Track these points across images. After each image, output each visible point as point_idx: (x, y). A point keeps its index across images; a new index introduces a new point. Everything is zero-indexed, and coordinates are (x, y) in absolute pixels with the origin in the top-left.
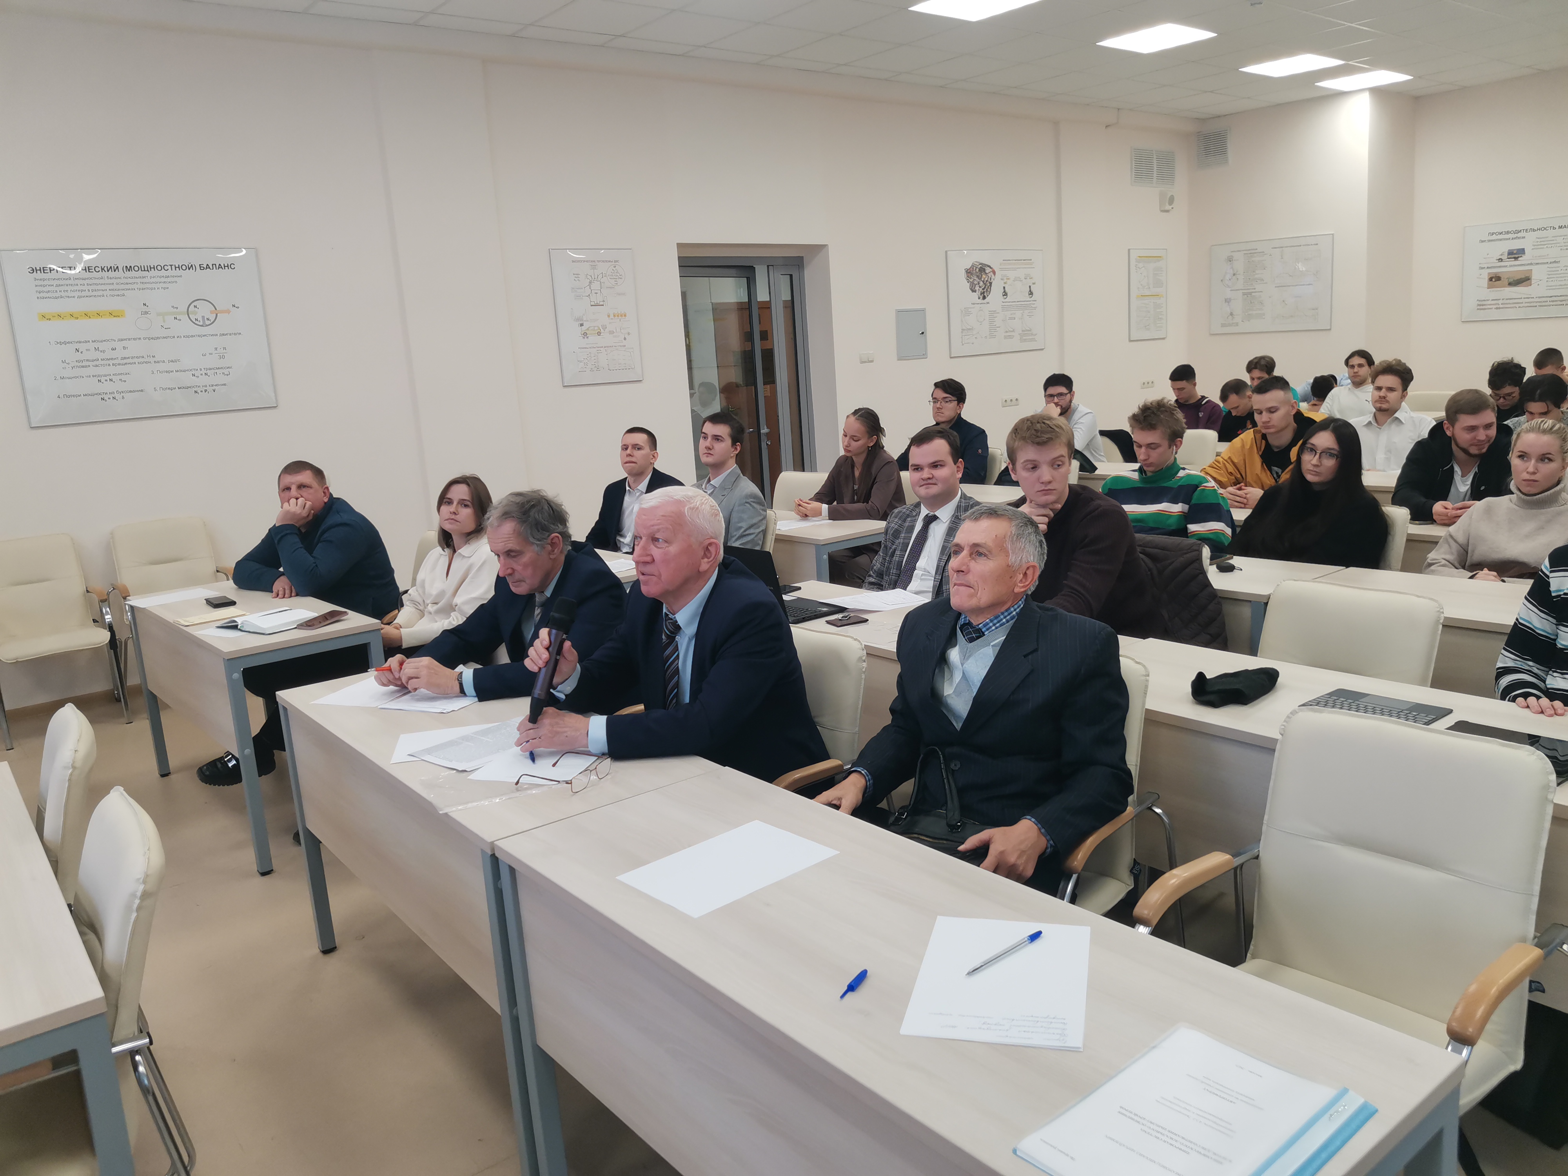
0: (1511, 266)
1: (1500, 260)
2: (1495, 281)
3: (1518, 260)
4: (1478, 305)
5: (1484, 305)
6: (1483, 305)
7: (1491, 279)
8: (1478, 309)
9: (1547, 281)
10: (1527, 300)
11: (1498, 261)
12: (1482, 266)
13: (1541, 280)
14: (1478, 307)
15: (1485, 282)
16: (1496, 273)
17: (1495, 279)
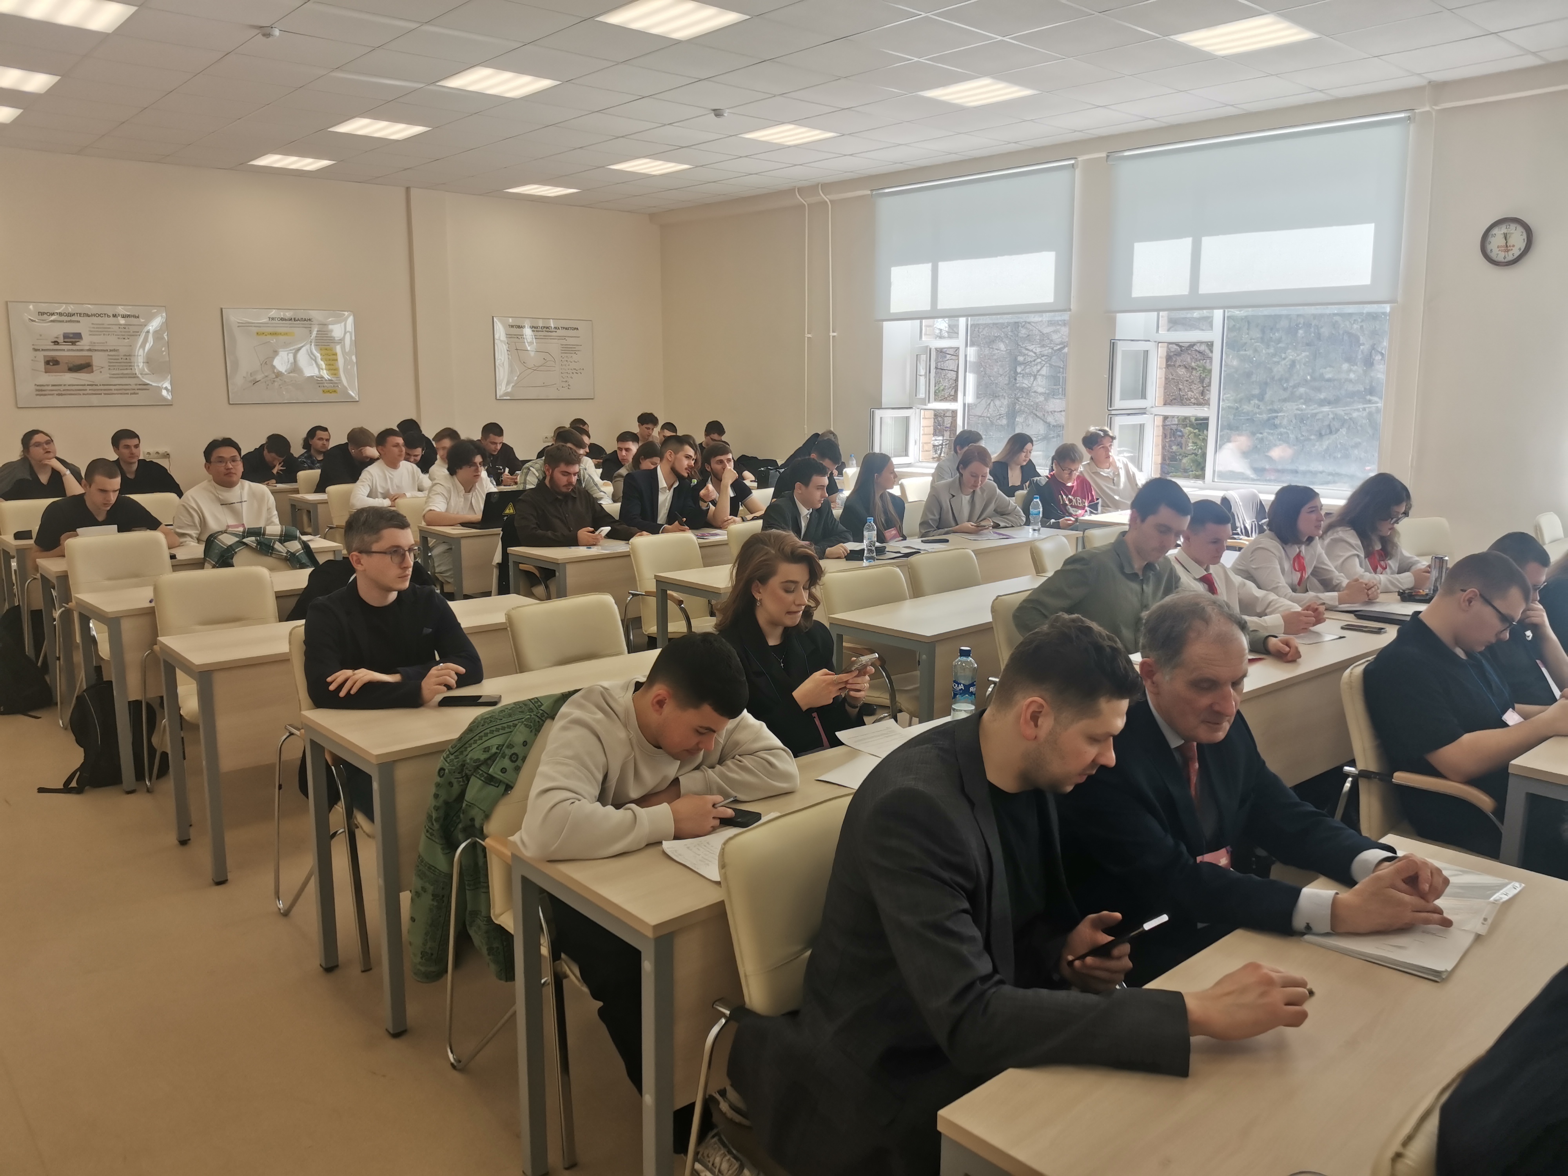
0: (69, 350)
1: (56, 343)
2: (53, 365)
3: (75, 345)
4: (37, 390)
5: (44, 391)
6: (42, 390)
7: (47, 363)
8: (37, 395)
9: (109, 369)
10: (90, 387)
11: (53, 344)
12: (36, 347)
13: (102, 368)
14: (38, 393)
15: (41, 365)
16: (53, 357)
17: (52, 363)
